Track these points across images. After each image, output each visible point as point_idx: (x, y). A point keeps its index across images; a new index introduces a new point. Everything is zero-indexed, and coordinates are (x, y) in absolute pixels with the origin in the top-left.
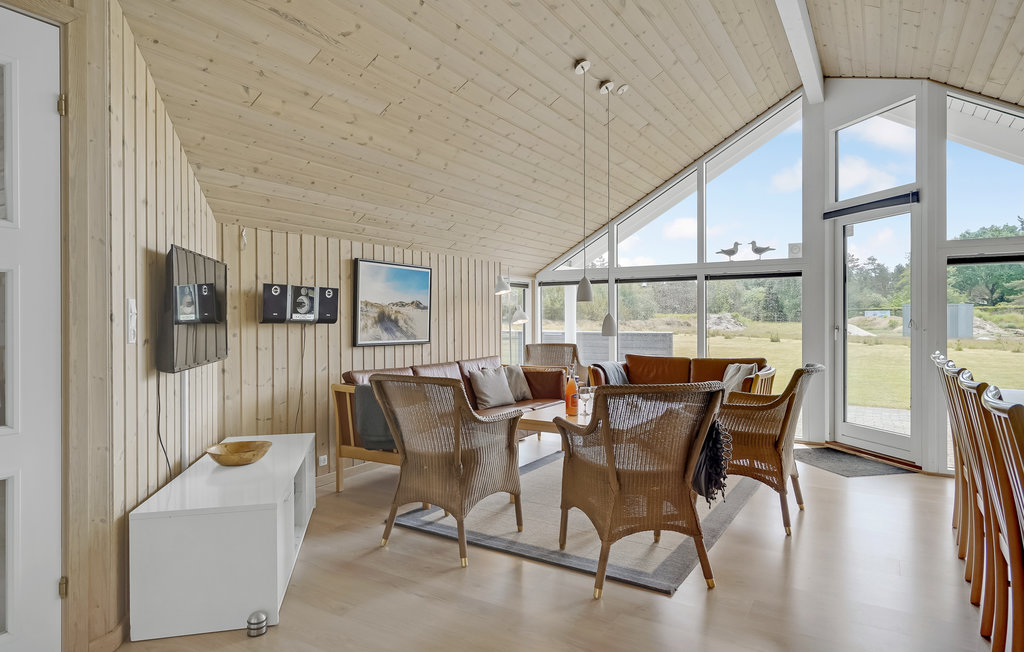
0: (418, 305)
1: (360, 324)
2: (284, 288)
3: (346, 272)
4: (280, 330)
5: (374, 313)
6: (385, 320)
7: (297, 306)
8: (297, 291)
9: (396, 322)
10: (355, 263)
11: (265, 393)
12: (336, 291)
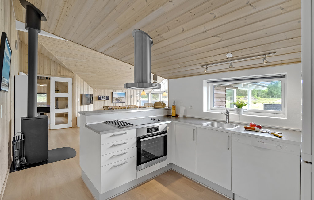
0: (123, 97)
1: (113, 100)
2: (101, 96)
3: (111, 94)
4: (101, 101)
5: (115, 99)
6: (117, 99)
7: (103, 98)
8: (103, 96)
9: (119, 100)
10: (112, 92)
11: (99, 108)
12: (108, 96)
